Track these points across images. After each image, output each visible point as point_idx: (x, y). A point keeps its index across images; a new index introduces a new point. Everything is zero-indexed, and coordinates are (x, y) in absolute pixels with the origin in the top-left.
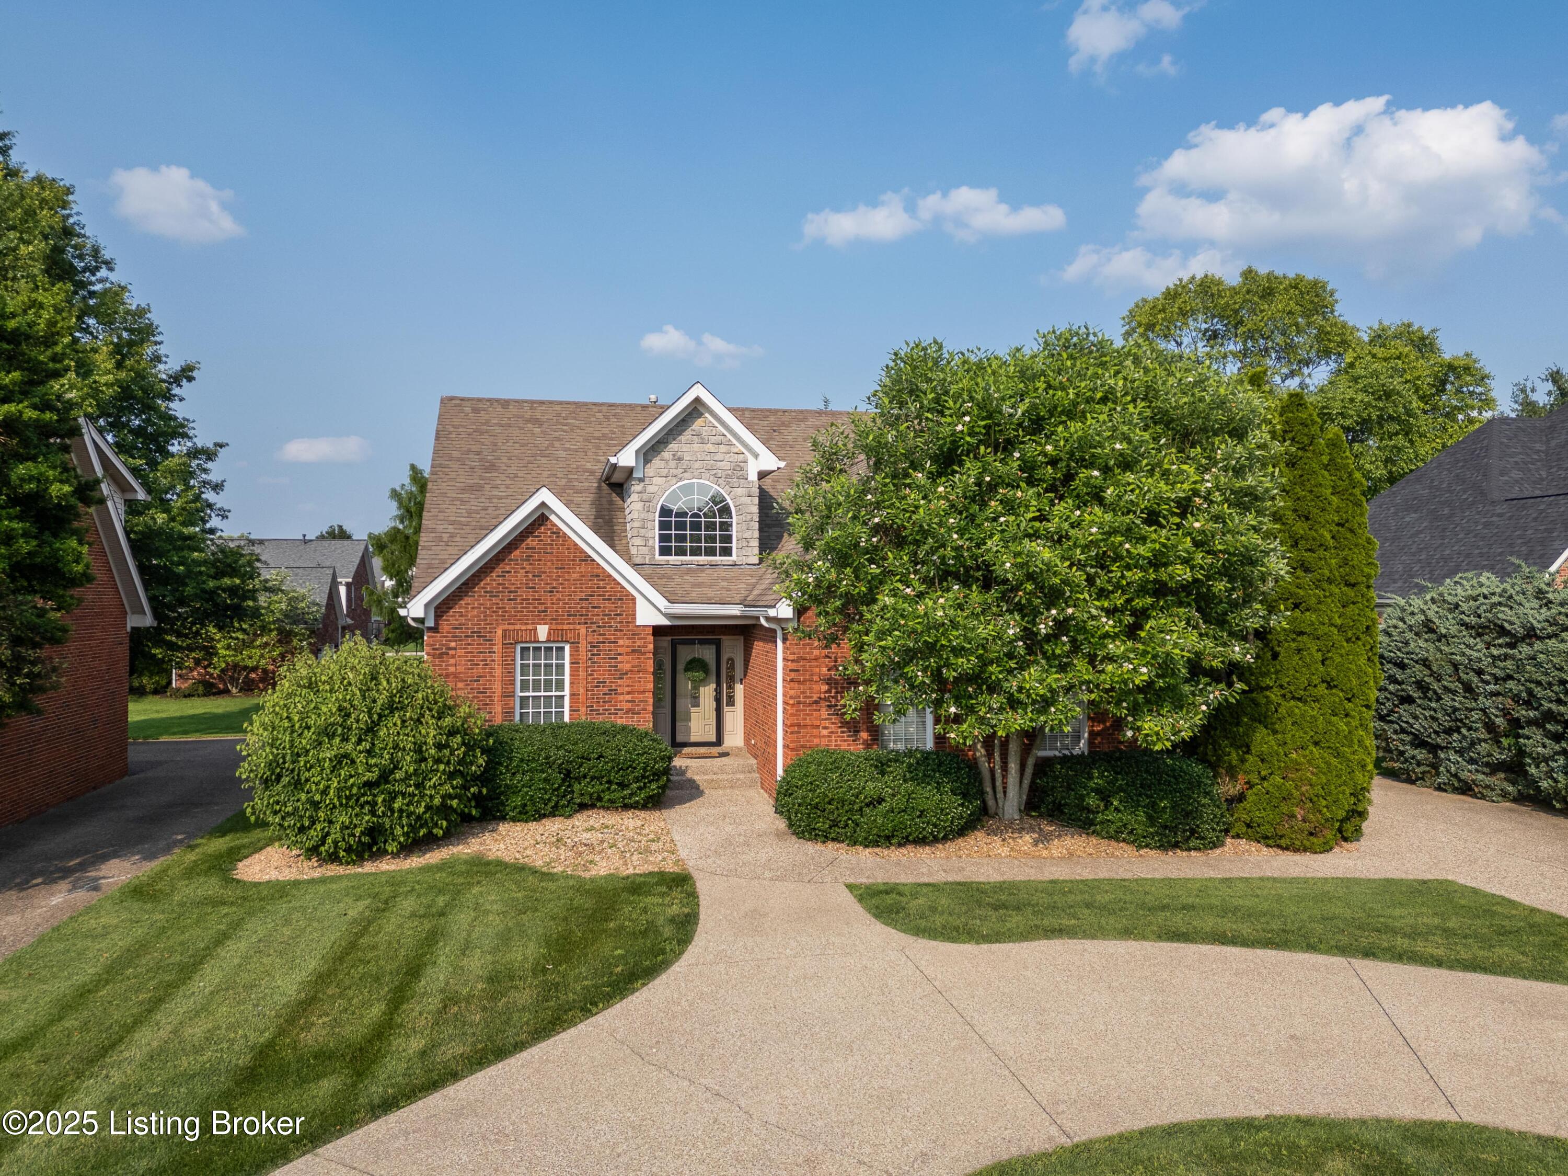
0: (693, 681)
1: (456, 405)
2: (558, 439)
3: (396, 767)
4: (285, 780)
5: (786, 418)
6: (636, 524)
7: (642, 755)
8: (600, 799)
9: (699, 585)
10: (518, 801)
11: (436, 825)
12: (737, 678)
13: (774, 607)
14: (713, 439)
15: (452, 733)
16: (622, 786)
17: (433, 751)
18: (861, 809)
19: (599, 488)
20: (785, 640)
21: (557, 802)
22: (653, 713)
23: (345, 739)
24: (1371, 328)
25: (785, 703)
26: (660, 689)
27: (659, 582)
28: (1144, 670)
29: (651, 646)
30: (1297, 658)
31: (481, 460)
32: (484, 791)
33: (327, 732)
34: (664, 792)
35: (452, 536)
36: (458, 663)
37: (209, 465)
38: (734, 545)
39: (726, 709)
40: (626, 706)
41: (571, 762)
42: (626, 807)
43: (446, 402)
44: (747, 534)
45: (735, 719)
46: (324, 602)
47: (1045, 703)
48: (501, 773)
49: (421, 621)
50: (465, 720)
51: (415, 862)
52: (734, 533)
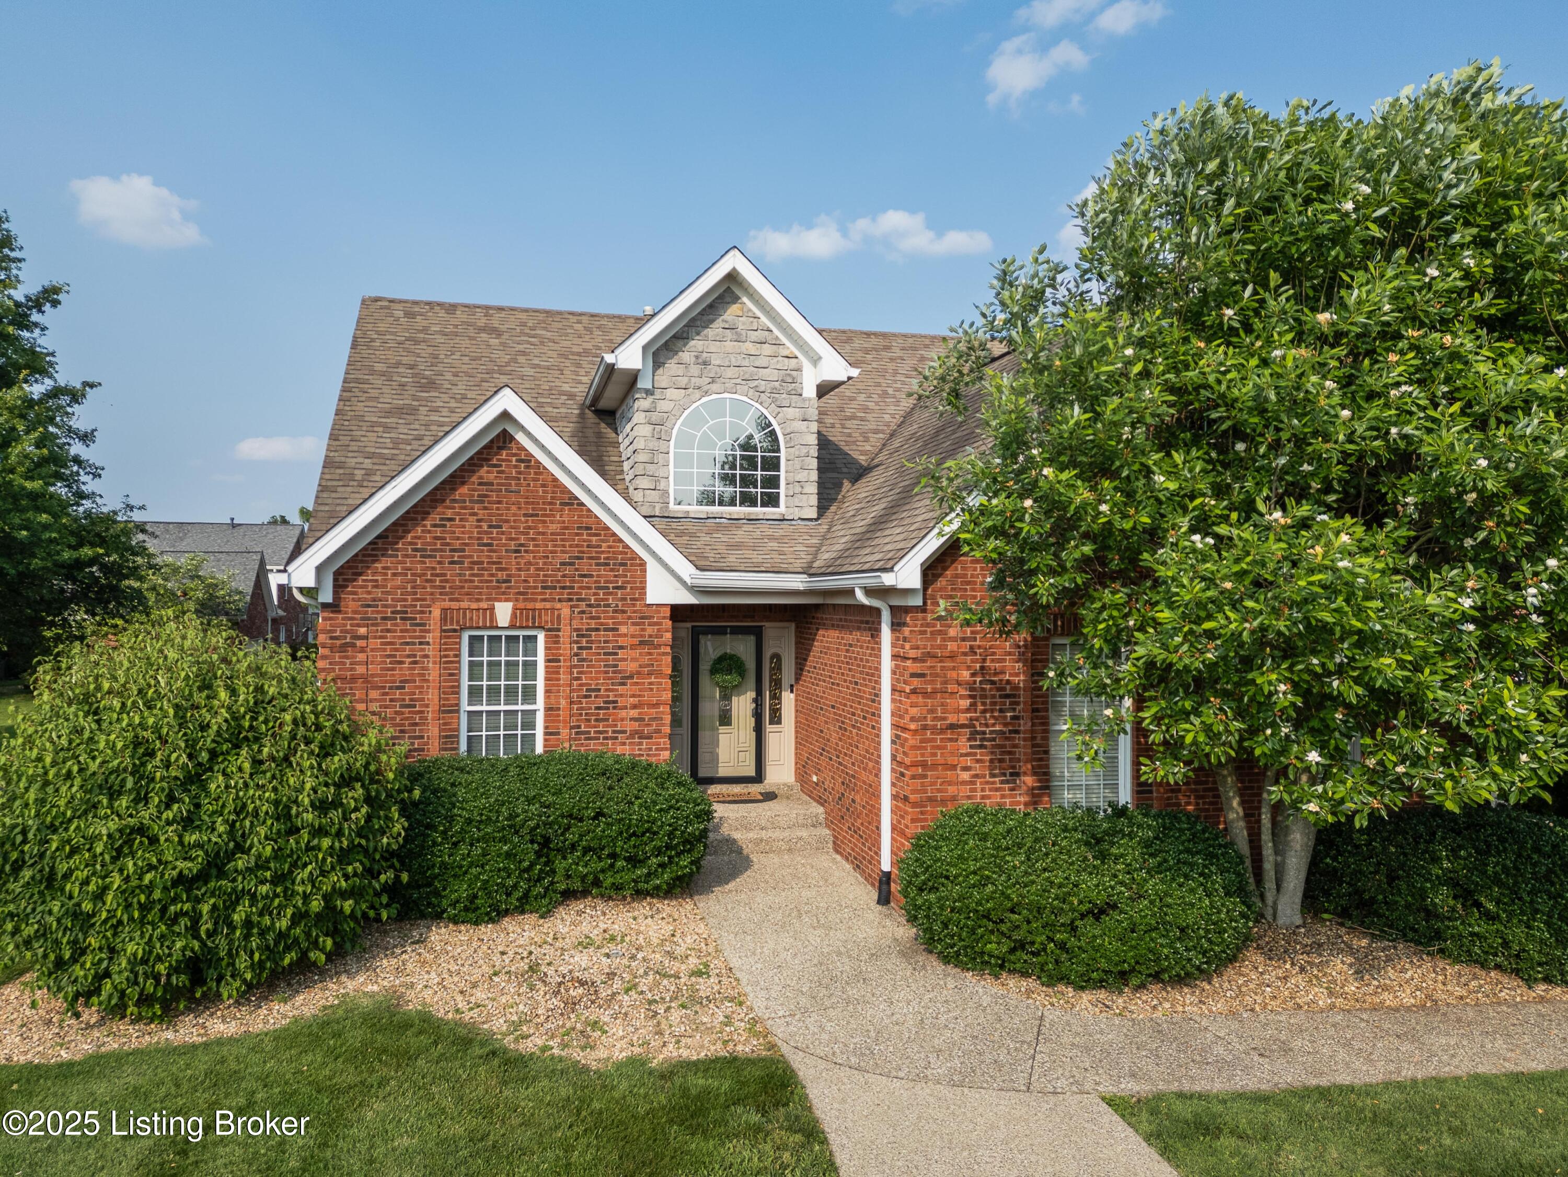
0: (723, 689)
1: (382, 308)
3: (241, 849)
6: (641, 457)
7: (666, 811)
8: (597, 883)
9: (738, 546)
10: (462, 890)
12: (786, 683)
13: (891, 569)
14: (754, 336)
15: (346, 780)
16: (634, 861)
17: (309, 817)
19: (582, 415)
20: (896, 626)
21: (528, 890)
22: (671, 737)
26: (678, 699)
27: (678, 540)
29: (668, 636)
32: (405, 877)
34: (699, 868)
36: (370, 659)
37: (75, 408)
38: (782, 491)
39: (769, 728)
40: (630, 726)
41: (551, 824)
42: (640, 894)
43: (366, 303)
44: (802, 476)
45: (782, 742)
48: (435, 844)
50: (373, 756)
52: (782, 474)
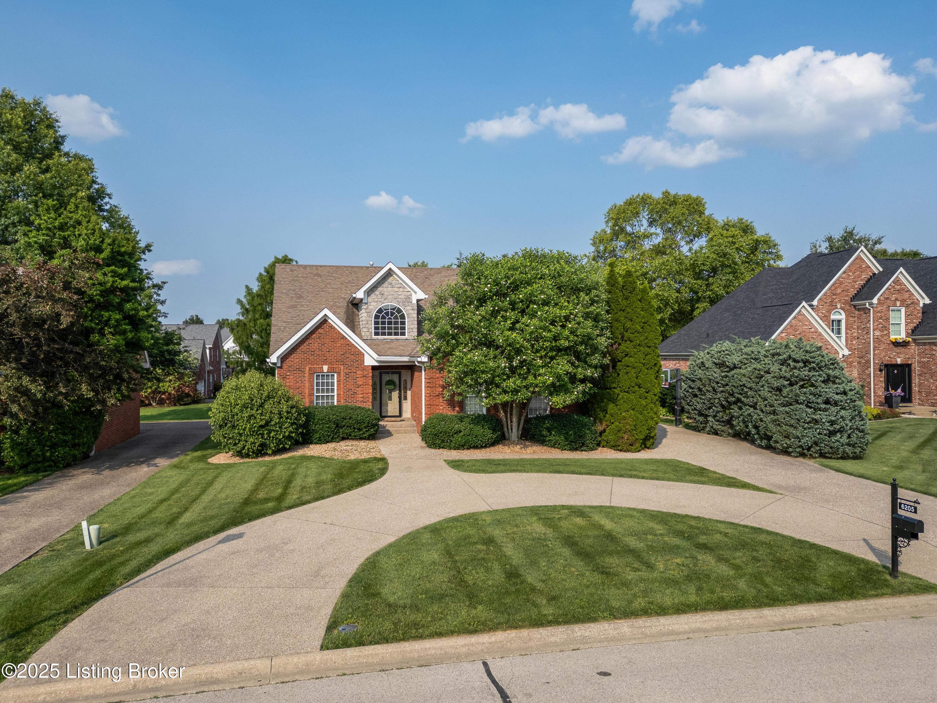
0: (389, 390)
1: (283, 268)
2: (329, 283)
3: (271, 420)
4: (229, 425)
5: (432, 272)
6: (364, 322)
7: (367, 417)
8: (350, 435)
9: (392, 348)
10: (317, 436)
11: (286, 443)
12: (408, 388)
13: (421, 357)
14: (397, 286)
15: (292, 407)
16: (360, 430)
17: (285, 414)
18: (453, 435)
19: (348, 306)
20: (425, 370)
21: (333, 437)
22: (372, 402)
23: (252, 409)
24: (723, 221)
25: (425, 396)
26: (375, 393)
27: (374, 347)
28: (551, 379)
29: (371, 374)
30: (626, 376)
31: (295, 294)
32: (304, 431)
33: (245, 406)
34: (376, 433)
35: (285, 328)
36: (290, 382)
37: (160, 292)
38: (406, 331)
39: (403, 401)
40: (361, 399)
41: (339, 420)
42: (361, 439)
44: (412, 326)
45: (407, 406)
46: (200, 358)
47: (516, 391)
48: (311, 424)
49: (274, 364)
50: (296, 403)
51: (278, 457)
52: (406, 326)
